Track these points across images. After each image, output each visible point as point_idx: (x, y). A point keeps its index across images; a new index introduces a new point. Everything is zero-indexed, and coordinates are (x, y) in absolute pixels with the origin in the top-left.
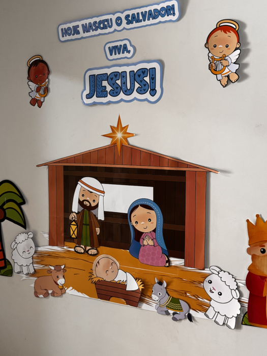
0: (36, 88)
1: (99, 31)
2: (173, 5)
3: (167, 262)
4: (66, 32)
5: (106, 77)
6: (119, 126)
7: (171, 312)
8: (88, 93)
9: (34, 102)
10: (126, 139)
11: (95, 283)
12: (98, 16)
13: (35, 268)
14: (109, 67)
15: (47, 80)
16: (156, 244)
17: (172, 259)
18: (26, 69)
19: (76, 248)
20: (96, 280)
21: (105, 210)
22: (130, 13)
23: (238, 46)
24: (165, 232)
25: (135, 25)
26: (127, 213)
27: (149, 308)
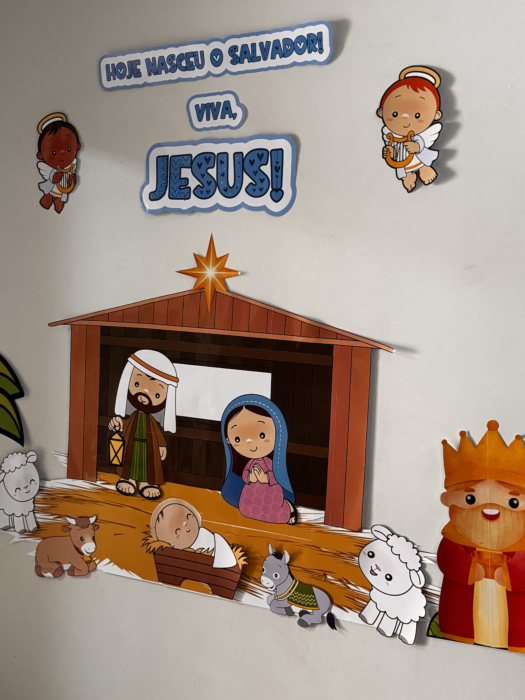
0: (53, 174)
1: (179, 74)
2: (320, 34)
3: (292, 515)
4: (115, 72)
5: (189, 162)
6: (210, 256)
7: (296, 609)
8: (154, 189)
9: (48, 201)
10: (223, 280)
11: (154, 552)
12: (177, 46)
13: (39, 520)
14: (194, 143)
15: (75, 162)
16: (273, 481)
17: (301, 510)
18: (36, 137)
19: (120, 484)
20: (156, 546)
21: (179, 414)
22: (239, 42)
23: (438, 117)
24: (291, 459)
25: (247, 65)
26: (219, 419)
27: (255, 602)
